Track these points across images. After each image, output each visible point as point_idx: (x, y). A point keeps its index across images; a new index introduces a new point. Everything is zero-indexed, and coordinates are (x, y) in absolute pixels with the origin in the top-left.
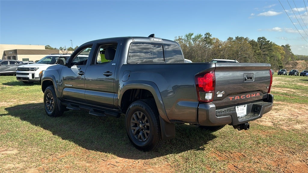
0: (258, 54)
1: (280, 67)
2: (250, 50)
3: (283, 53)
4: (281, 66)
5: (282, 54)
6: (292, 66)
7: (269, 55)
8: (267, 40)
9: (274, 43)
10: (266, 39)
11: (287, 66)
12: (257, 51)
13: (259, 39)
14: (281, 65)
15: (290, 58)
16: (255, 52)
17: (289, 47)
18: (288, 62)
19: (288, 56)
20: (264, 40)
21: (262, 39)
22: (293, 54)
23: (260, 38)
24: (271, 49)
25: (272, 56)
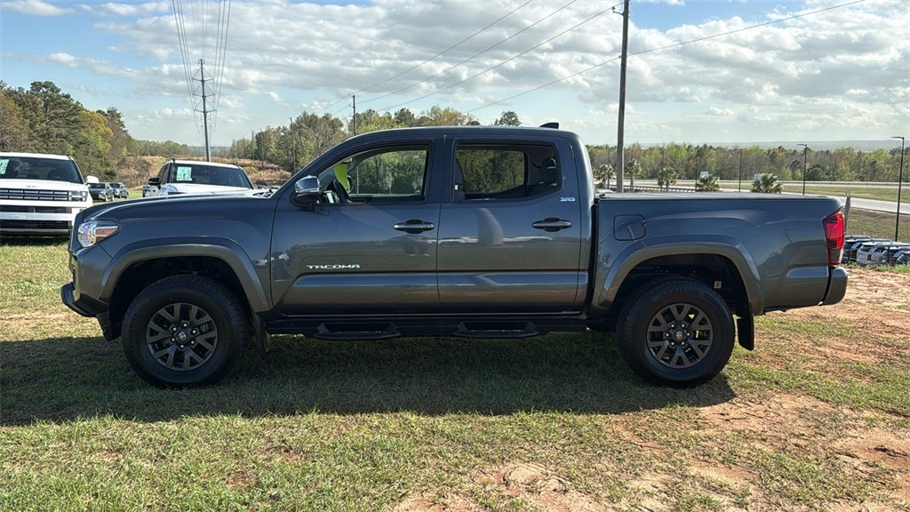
0: (43, 136)
1: (107, 173)
2: (16, 121)
3: (108, 133)
4: (111, 172)
5: (105, 136)
6: (137, 172)
7: (71, 137)
8: (60, 93)
9: (78, 103)
10: (59, 90)
11: (124, 172)
12: (38, 127)
13: (36, 86)
14: (109, 169)
15: (125, 149)
16: (31, 126)
17: (118, 116)
18: (124, 160)
19: (119, 141)
20: (52, 90)
21: (45, 90)
22: (130, 139)
23: (40, 83)
24: (76, 121)
25: (81, 143)
